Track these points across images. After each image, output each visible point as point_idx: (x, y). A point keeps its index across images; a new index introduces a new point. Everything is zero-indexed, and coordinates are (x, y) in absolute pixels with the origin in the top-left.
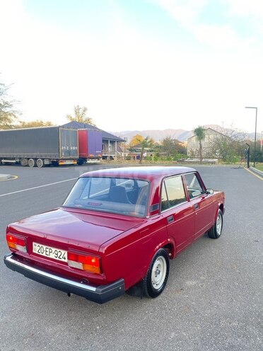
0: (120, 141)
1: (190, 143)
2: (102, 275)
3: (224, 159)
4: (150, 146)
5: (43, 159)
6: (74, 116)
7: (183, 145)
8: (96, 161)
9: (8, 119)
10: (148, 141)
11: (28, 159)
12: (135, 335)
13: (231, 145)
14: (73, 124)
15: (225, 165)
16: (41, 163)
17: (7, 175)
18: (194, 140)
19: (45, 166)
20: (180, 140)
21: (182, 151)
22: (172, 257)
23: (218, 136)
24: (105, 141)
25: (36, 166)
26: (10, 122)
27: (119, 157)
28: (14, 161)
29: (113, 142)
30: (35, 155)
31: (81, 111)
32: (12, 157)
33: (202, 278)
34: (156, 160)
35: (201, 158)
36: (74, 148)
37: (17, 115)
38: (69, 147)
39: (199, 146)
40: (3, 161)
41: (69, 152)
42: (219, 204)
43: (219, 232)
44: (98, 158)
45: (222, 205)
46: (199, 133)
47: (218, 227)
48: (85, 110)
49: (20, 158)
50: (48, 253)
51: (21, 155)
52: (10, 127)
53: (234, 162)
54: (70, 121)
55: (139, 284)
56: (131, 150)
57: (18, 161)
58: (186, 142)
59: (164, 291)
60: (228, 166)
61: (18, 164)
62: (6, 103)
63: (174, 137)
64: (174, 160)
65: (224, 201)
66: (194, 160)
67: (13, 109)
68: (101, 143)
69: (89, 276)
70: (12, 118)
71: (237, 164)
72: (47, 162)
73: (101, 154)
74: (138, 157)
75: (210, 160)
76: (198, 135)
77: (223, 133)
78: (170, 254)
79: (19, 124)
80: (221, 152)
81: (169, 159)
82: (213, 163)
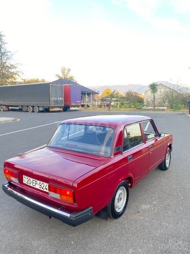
0: (94, 93)
1: (146, 95)
2: (75, 204)
3: (171, 108)
4: (117, 97)
5: (38, 107)
6: (61, 75)
7: (141, 96)
8: (76, 108)
9: (13, 77)
10: (115, 93)
11: (28, 106)
12: (101, 250)
13: (177, 97)
14: (61, 81)
15: (172, 112)
16: (37, 109)
17: (12, 118)
18: (149, 93)
19: (40, 112)
20: (138, 93)
21: (141, 101)
22: (131, 187)
23: (168, 90)
24: (83, 94)
25: (33, 111)
26: (15, 80)
27: (93, 105)
28: (18, 108)
29: (89, 94)
30: (32, 103)
31: (66, 71)
32: (16, 105)
33: (154, 203)
34: (120, 107)
35: (155, 106)
36: (61, 99)
37: (19, 74)
38: (57, 98)
39: (153, 97)
40: (10, 108)
41: (57, 102)
42: (169, 144)
43: (167, 166)
44: (78, 106)
45: (170, 145)
46: (153, 87)
47: (167, 161)
48: (69, 70)
49: (22, 106)
50: (34, 184)
51: (23, 103)
52: (15, 83)
53: (179, 109)
54: (58, 79)
55: (105, 209)
56: (102, 100)
57: (21, 108)
58: (143, 94)
59: (125, 213)
60: (174, 112)
61: (20, 110)
62: (12, 66)
63: (134, 90)
64: (135, 108)
65: (172, 142)
66: (149, 108)
67: (17, 69)
68: (80, 95)
69: (65, 204)
70: (17, 76)
71: (182, 111)
72: (41, 109)
73: (80, 103)
74: (108, 106)
75: (161, 108)
76: (152, 89)
77: (171, 87)
78: (130, 184)
79: (21, 81)
80: (169, 102)
81: (130, 107)
82: (163, 110)
